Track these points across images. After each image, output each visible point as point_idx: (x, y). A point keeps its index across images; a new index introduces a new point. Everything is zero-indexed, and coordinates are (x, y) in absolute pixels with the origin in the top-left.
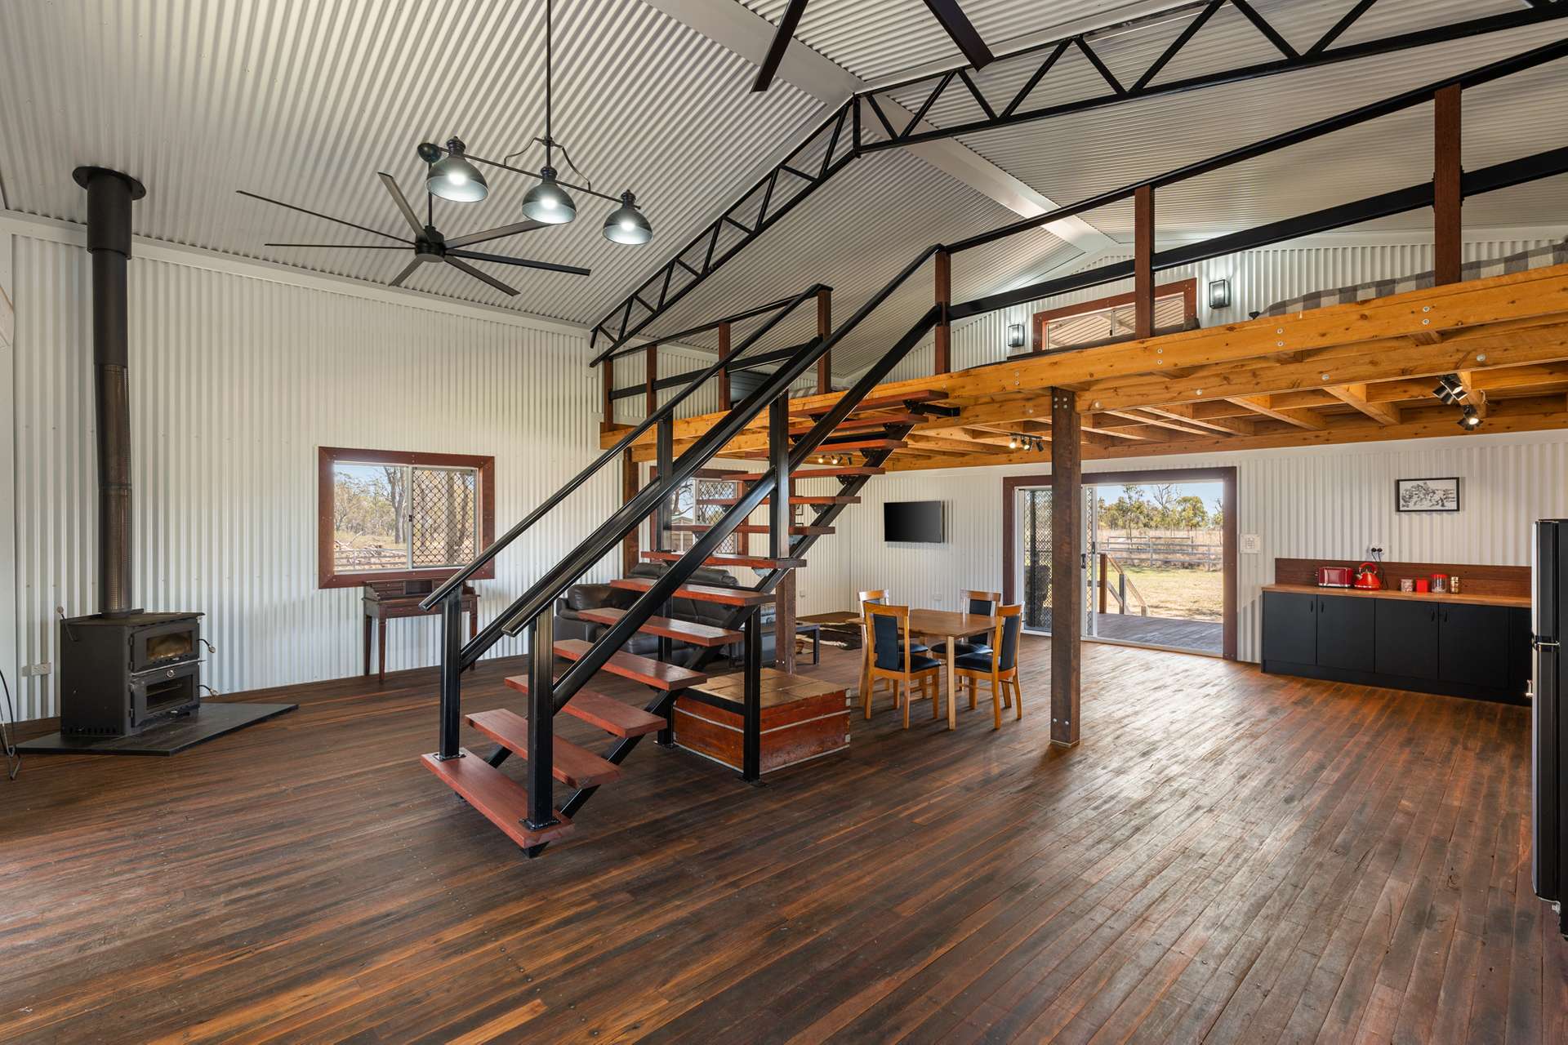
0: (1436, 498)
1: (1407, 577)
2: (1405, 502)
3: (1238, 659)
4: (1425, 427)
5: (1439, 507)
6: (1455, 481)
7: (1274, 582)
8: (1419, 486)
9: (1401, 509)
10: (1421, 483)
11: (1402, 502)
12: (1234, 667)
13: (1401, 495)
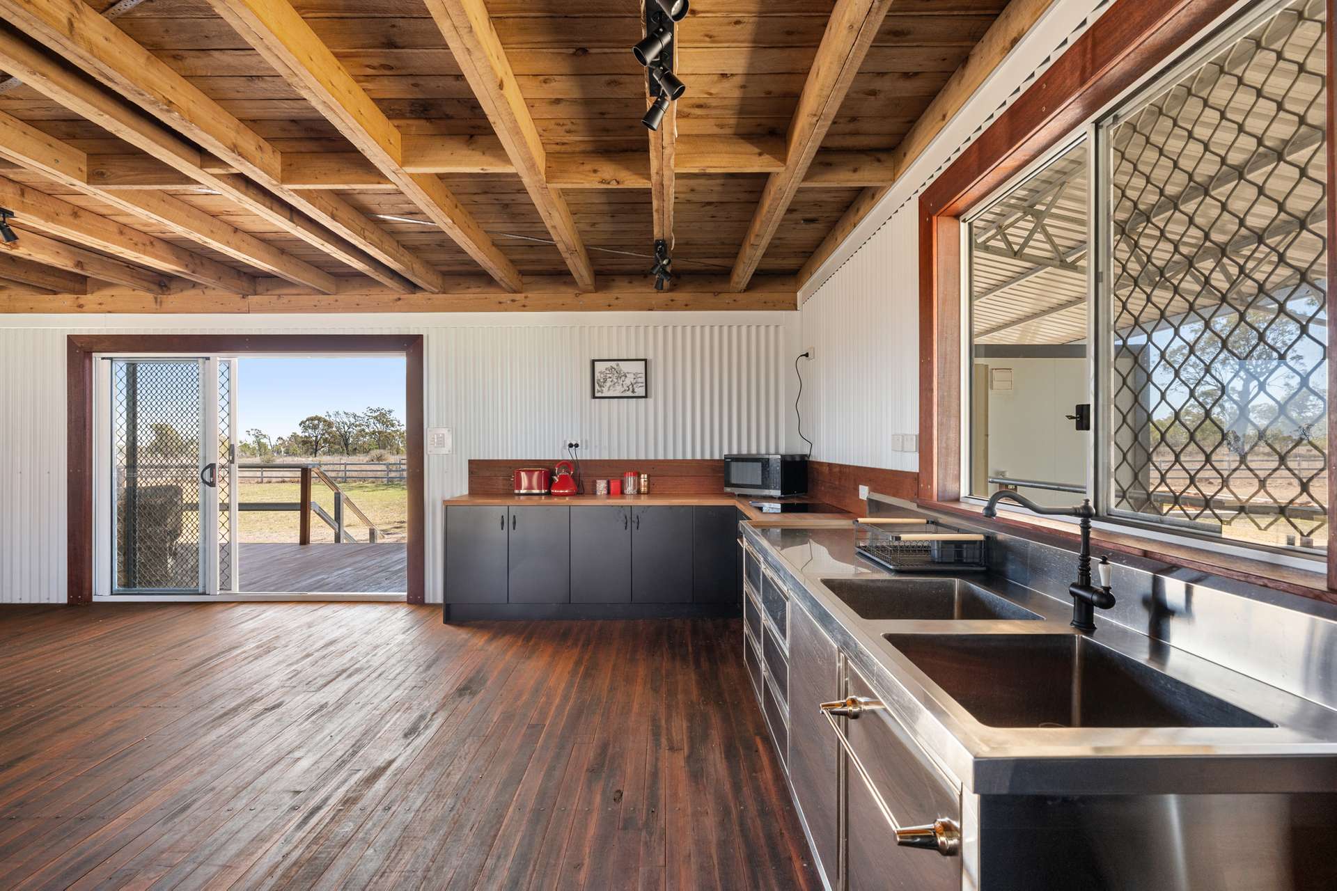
0: (628, 382)
1: (601, 477)
2: (600, 386)
3: (427, 601)
4: (617, 298)
5: (629, 394)
6: (643, 362)
7: (466, 492)
8: (612, 368)
9: (597, 395)
10: (613, 364)
11: (597, 387)
12: (423, 613)
13: (596, 378)
